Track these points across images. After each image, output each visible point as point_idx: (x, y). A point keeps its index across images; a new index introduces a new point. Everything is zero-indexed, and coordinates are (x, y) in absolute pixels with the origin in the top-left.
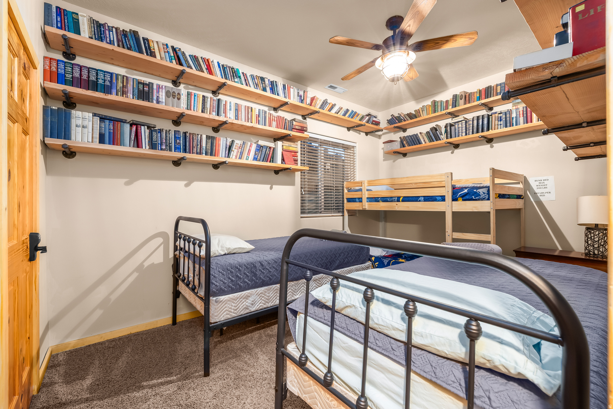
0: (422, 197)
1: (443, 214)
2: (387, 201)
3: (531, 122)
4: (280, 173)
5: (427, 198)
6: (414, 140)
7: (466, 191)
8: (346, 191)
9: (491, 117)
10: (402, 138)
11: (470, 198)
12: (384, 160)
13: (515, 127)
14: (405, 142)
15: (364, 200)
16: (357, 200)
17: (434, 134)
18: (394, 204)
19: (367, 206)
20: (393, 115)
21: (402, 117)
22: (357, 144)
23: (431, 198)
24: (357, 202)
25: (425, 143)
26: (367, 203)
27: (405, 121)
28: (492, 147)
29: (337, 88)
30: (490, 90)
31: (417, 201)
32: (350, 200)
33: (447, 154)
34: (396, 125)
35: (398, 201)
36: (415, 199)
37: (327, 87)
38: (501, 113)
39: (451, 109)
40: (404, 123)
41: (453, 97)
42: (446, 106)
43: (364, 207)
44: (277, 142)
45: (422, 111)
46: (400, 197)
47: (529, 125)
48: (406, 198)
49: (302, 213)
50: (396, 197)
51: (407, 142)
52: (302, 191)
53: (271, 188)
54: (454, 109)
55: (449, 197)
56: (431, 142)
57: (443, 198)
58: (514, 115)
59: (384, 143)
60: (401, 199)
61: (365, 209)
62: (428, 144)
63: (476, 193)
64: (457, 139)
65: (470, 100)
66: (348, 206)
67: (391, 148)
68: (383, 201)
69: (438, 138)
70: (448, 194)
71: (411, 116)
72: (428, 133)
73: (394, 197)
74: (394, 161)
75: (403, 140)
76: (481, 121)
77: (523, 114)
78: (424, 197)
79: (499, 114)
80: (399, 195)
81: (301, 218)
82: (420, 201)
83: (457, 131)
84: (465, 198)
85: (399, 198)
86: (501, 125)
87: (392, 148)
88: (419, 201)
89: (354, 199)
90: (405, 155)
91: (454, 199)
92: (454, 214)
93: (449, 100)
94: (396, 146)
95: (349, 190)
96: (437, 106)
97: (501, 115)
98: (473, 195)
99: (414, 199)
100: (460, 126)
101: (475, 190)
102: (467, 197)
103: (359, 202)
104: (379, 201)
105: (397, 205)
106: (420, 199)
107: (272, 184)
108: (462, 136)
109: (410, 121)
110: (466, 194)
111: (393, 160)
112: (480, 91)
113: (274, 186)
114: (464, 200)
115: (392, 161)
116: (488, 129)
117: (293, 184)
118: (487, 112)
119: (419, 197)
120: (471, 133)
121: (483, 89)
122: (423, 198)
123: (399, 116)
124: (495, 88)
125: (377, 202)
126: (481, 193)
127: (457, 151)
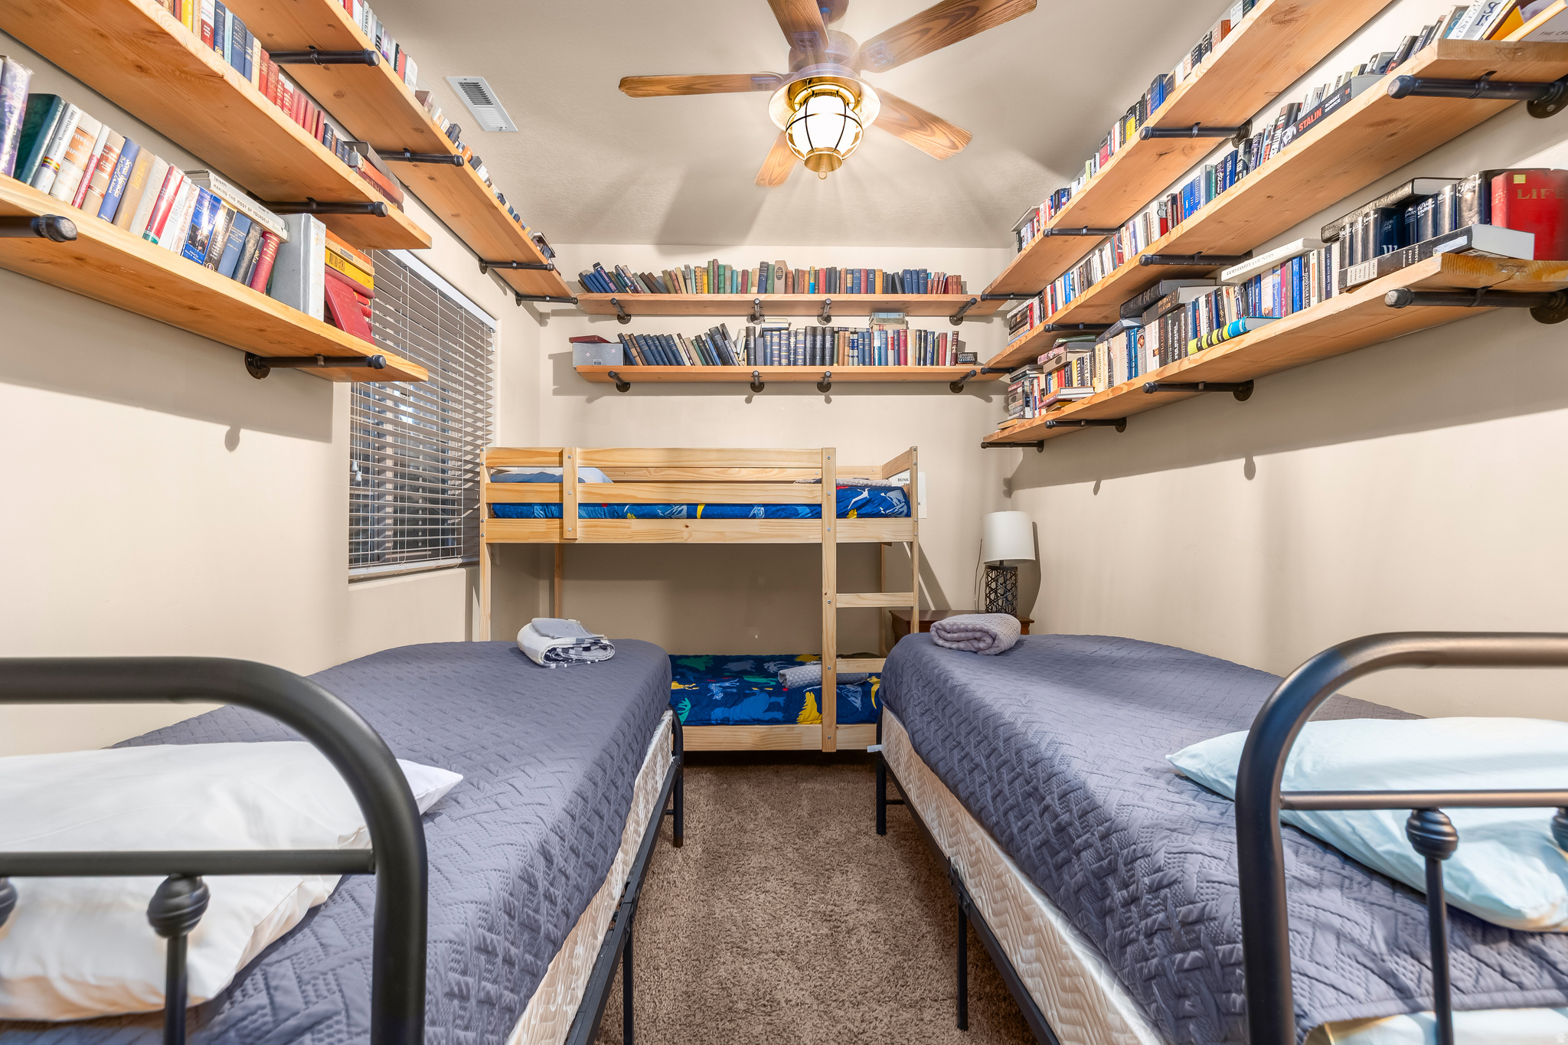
0: (759, 505)
1: (816, 549)
2: (656, 516)
3: (906, 364)
4: (275, 374)
5: (774, 509)
6: (662, 350)
7: (865, 494)
8: (485, 478)
9: (836, 335)
10: (627, 338)
11: (876, 510)
12: (556, 392)
13: (876, 369)
14: (634, 352)
15: (571, 510)
16: (538, 510)
17: (715, 348)
18: (677, 524)
19: (580, 530)
20: (598, 264)
21: (629, 279)
22: (499, 322)
23: (783, 510)
24: (535, 517)
25: (692, 365)
26: (580, 523)
27: (636, 291)
28: (828, 401)
29: (488, 102)
30: (833, 276)
31: (746, 517)
32: (500, 511)
33: (735, 401)
34: (609, 296)
35: (691, 515)
36: (742, 511)
37: (455, 79)
38: (855, 333)
39: (753, 295)
40: (628, 296)
41: (761, 267)
42: (742, 284)
43: (567, 535)
44: (308, 221)
45: (685, 280)
46: (697, 505)
47: (902, 368)
48: (715, 508)
49: (354, 561)
50: (683, 504)
51: (642, 353)
52: (355, 468)
53: (232, 442)
54: (763, 297)
55: (829, 509)
56: (708, 364)
57: (815, 511)
58: (877, 343)
59: (573, 340)
60: (700, 509)
61: (572, 542)
62: (700, 368)
63: (884, 499)
64: (768, 369)
65: (796, 287)
66: (492, 531)
67: (595, 360)
68: (639, 516)
69: (725, 359)
70: (828, 500)
71: (650, 282)
72: (698, 338)
73: (675, 505)
74: (590, 400)
75: (630, 344)
76: (819, 338)
77: (893, 344)
78: (764, 505)
79: (852, 333)
80: (693, 499)
81: (352, 581)
82: (754, 517)
83: (769, 350)
84: (863, 511)
85: (693, 506)
86: (853, 357)
87: (601, 360)
88: (752, 518)
89: (525, 508)
90: (623, 387)
91: (842, 514)
92: (841, 548)
93: (750, 270)
94: (613, 357)
95: (498, 477)
96: (722, 278)
97: (855, 336)
98: (879, 505)
99: (737, 511)
100: (776, 340)
101: (883, 494)
102: (868, 509)
103: (547, 517)
104: (624, 517)
105: (687, 526)
106: (755, 510)
107: (236, 424)
108: (780, 364)
109: (648, 296)
110: (866, 503)
111: (585, 397)
112: (817, 273)
113: (245, 434)
114: (860, 516)
115: (583, 398)
116: (832, 364)
117: (322, 433)
118: (820, 322)
119: (752, 506)
120: (800, 362)
121: (822, 269)
122: (762, 508)
123: (619, 274)
124: (843, 276)
125: (619, 517)
126: (895, 501)
127: (757, 398)
